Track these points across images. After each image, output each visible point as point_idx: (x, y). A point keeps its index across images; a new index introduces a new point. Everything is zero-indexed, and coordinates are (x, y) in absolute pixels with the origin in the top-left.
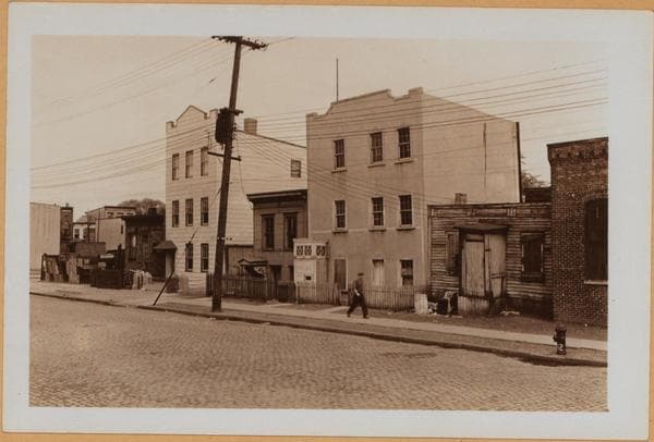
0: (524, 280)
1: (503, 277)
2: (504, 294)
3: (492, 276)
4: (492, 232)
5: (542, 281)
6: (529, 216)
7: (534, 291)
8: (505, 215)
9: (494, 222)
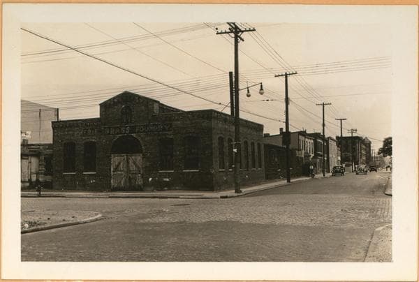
0: (45, 174)
1: (37, 174)
2: (37, 180)
3: (31, 173)
4: (32, 156)
5: (51, 175)
6: (48, 149)
7: (49, 178)
8: (39, 148)
9: (35, 151)
